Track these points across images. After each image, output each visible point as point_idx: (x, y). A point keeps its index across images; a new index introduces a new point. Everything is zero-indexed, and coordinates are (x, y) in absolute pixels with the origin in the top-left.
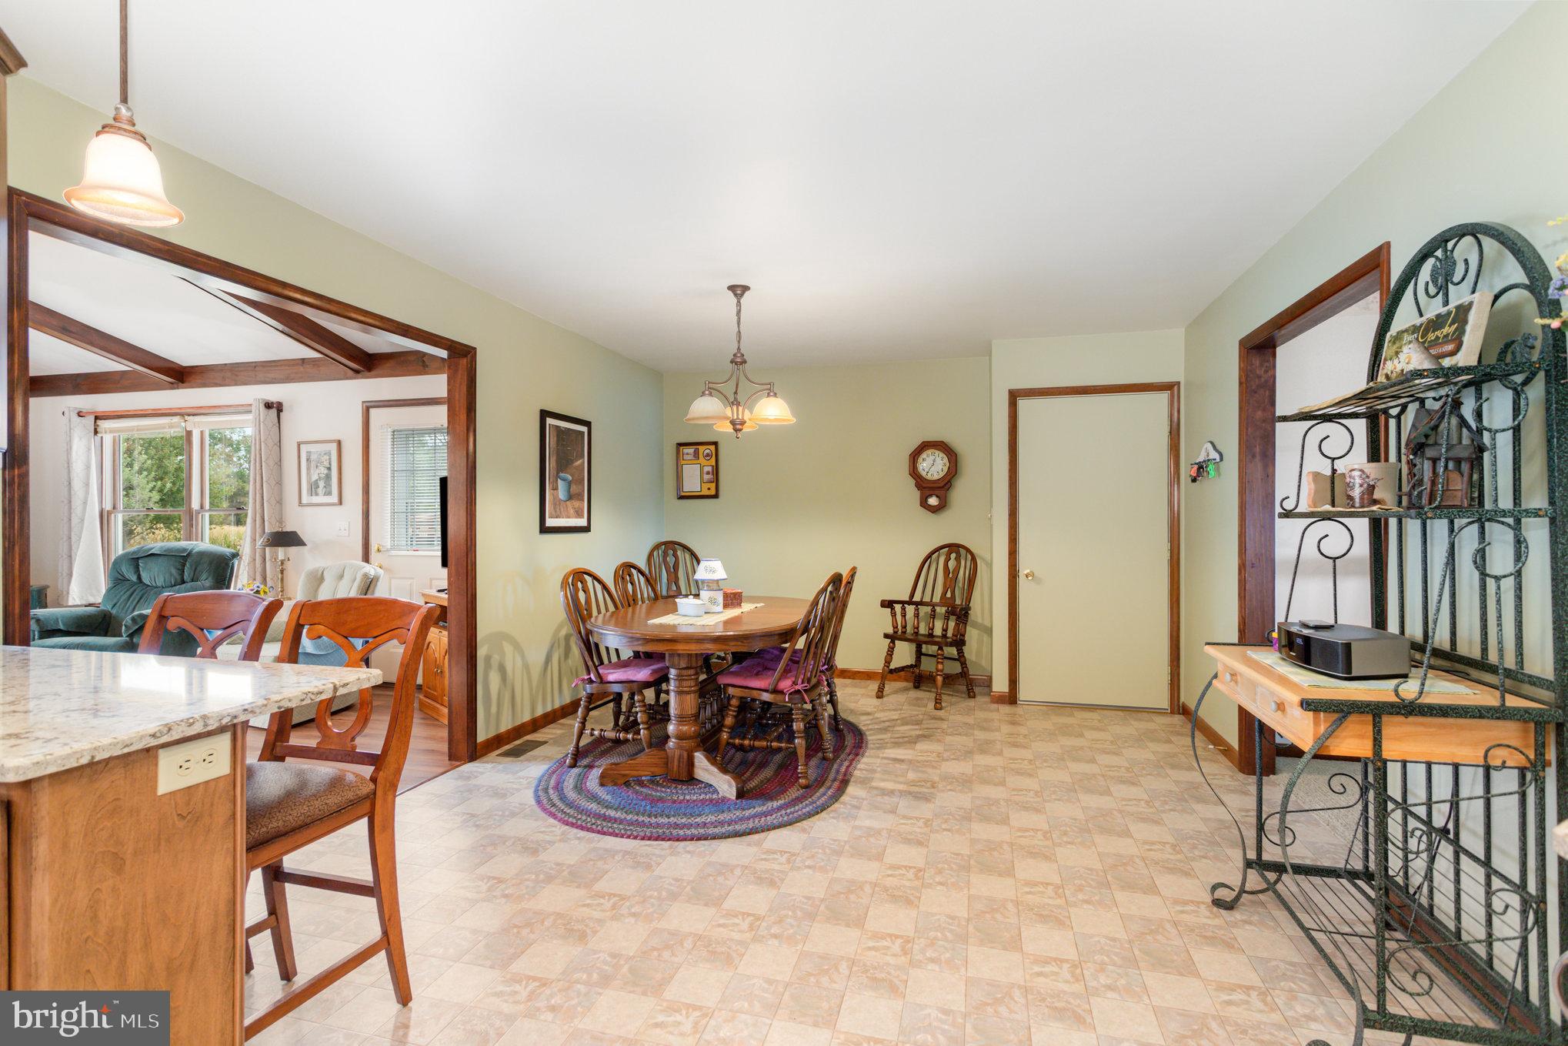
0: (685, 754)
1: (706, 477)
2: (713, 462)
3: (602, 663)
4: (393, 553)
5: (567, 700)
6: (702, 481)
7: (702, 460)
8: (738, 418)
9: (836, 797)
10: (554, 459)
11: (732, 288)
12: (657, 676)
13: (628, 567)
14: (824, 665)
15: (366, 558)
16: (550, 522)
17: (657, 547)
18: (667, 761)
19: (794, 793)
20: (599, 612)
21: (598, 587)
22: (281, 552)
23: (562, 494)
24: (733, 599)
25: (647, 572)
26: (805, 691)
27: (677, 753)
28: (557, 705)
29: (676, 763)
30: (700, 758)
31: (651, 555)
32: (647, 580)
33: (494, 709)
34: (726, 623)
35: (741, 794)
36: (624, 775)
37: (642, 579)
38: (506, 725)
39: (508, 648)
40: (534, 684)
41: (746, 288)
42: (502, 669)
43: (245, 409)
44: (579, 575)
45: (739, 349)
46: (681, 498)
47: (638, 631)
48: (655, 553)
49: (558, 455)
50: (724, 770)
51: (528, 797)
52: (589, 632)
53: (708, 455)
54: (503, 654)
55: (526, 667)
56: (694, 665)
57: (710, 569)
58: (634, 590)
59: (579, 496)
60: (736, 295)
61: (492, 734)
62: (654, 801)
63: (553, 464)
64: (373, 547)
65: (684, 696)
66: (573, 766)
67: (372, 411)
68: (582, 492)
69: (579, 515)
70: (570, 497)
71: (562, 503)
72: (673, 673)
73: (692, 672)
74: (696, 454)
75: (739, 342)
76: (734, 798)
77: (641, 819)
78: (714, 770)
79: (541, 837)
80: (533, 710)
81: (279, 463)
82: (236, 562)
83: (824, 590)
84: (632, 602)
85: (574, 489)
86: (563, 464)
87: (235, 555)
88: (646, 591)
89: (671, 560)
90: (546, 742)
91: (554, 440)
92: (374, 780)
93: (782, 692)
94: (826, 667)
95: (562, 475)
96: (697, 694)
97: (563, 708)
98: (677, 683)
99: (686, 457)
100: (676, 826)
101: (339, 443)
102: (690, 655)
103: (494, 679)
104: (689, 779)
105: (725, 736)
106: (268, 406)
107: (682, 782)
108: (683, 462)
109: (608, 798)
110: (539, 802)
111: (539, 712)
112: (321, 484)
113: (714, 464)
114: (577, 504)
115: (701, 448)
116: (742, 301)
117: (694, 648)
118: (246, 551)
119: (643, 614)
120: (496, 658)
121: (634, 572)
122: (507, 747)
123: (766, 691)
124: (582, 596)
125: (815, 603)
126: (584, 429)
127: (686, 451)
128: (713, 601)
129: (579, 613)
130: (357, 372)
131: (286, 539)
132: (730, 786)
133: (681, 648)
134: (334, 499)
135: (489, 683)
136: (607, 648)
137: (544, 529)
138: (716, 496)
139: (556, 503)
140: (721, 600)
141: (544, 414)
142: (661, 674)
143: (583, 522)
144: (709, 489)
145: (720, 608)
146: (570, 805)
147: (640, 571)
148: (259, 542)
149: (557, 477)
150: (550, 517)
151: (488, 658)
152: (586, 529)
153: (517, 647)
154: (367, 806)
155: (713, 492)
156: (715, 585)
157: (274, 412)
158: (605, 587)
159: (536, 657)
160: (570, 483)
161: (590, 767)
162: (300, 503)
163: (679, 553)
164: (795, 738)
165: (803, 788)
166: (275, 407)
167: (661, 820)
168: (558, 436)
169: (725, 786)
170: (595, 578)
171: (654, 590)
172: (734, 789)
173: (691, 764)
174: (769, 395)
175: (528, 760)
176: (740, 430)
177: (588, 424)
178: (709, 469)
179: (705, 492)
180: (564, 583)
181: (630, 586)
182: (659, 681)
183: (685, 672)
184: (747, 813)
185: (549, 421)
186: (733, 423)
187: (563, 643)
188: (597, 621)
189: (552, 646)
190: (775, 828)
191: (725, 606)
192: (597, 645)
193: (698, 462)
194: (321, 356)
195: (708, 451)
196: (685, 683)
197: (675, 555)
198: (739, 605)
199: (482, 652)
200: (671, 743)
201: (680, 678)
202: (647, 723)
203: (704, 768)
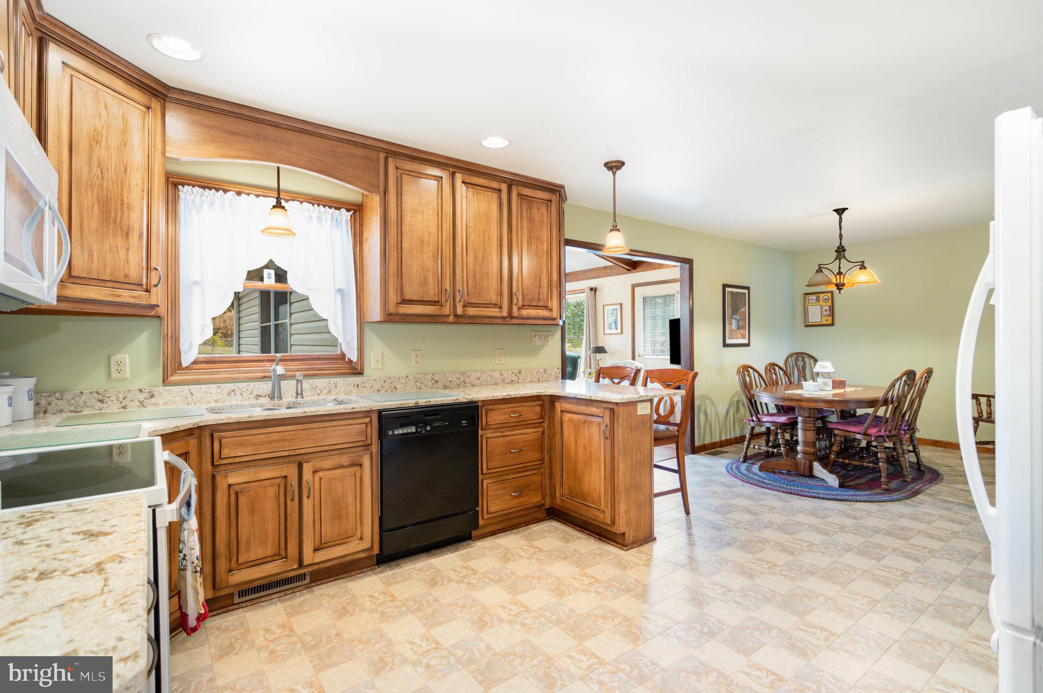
0: (808, 462)
1: (825, 313)
2: (830, 303)
3: (759, 413)
4: (646, 357)
5: (738, 435)
6: (822, 316)
7: (821, 302)
8: (840, 282)
9: (908, 498)
10: (730, 308)
11: (836, 211)
12: (791, 421)
13: (773, 365)
14: (906, 426)
15: (634, 358)
16: (728, 341)
17: (791, 355)
18: (796, 465)
19: (877, 491)
20: (757, 387)
21: (756, 375)
22: (599, 356)
23: (734, 327)
24: (839, 384)
25: (785, 369)
26: (887, 436)
27: (803, 461)
28: (733, 436)
29: (802, 467)
30: (816, 465)
31: (787, 360)
32: (785, 373)
33: (702, 432)
34: (834, 395)
35: (841, 486)
36: (773, 468)
37: (781, 372)
38: (707, 441)
39: (708, 403)
40: (721, 424)
41: (844, 210)
42: (706, 413)
43: (582, 291)
44: (746, 368)
45: (841, 243)
46: (807, 326)
47: (779, 395)
48: (790, 359)
49: (732, 307)
50: (831, 472)
51: (724, 470)
52: (753, 396)
53: (826, 299)
54: (706, 406)
55: (717, 414)
56: (813, 416)
57: (824, 366)
58: (777, 378)
59: (743, 327)
60: (838, 214)
61: (701, 443)
62: (789, 481)
63: (730, 311)
64: (637, 354)
65: (807, 432)
66: (744, 462)
67: (636, 288)
68: (745, 325)
69: (744, 337)
70: (739, 328)
71: (735, 332)
72: (800, 419)
73: (812, 419)
74: (818, 299)
75: (841, 240)
76: (837, 487)
77: (782, 485)
78: (825, 471)
79: (732, 483)
80: (720, 436)
81: (595, 315)
82: (579, 360)
83: (901, 378)
84: (775, 383)
85: (741, 323)
86: (735, 311)
87: (579, 357)
88: (785, 379)
89: (800, 363)
90: (728, 452)
91: (730, 298)
92: (678, 431)
93: (870, 435)
94: (907, 428)
95: (734, 316)
96: (815, 432)
97: (736, 438)
98: (802, 424)
99: (810, 301)
100: (801, 491)
101: (621, 304)
102: (810, 409)
103: (702, 417)
104: (811, 476)
105: (833, 456)
106: (591, 289)
107: (806, 476)
108: (808, 304)
109: (764, 476)
110: (728, 472)
111: (724, 438)
112: (613, 324)
113: (831, 305)
114: (742, 331)
115: (821, 296)
116: (843, 216)
117: (812, 405)
118: (583, 355)
119: (783, 389)
120: (703, 407)
121: (777, 368)
122: (709, 451)
123: (860, 434)
124: (747, 379)
125: (893, 386)
126: (746, 291)
127: (810, 298)
128: (825, 384)
129: (746, 387)
130: (629, 270)
131: (600, 350)
132: (835, 480)
133: (804, 404)
134: (619, 331)
135: (700, 419)
136: (761, 403)
137: (725, 345)
138: (832, 324)
139: (731, 331)
140: (830, 383)
141: (725, 286)
142: (793, 420)
143: (746, 341)
144: (827, 320)
145: (830, 388)
146: (745, 475)
147: (780, 368)
148: (589, 353)
149: (732, 317)
150: (729, 339)
151: (699, 407)
152: (748, 345)
153: (712, 403)
154: (676, 440)
155: (830, 322)
156: (828, 375)
157: (593, 291)
158: (760, 375)
159: (722, 410)
160: (738, 321)
161: (754, 464)
162: (604, 334)
163: (806, 359)
164: (879, 462)
165: (884, 490)
166: (594, 290)
167: (793, 488)
168: (732, 297)
169: (833, 480)
170: (754, 370)
171: (789, 379)
172: (838, 482)
173: (811, 468)
174: (860, 268)
175: (720, 457)
176: (842, 289)
177: (748, 288)
178: (827, 308)
179: (824, 322)
180: (738, 371)
181: (774, 376)
182: (793, 425)
183: (807, 419)
184: (845, 493)
185: (728, 289)
186: (837, 285)
187: (735, 405)
188: (756, 391)
189: (730, 405)
190: (861, 501)
191: (834, 388)
192: (755, 401)
193: (819, 304)
194: (613, 264)
195: (826, 297)
196: (807, 425)
197: (803, 360)
198: (844, 387)
199: (697, 403)
200: (799, 456)
201: (804, 422)
202: (785, 444)
203: (819, 470)
